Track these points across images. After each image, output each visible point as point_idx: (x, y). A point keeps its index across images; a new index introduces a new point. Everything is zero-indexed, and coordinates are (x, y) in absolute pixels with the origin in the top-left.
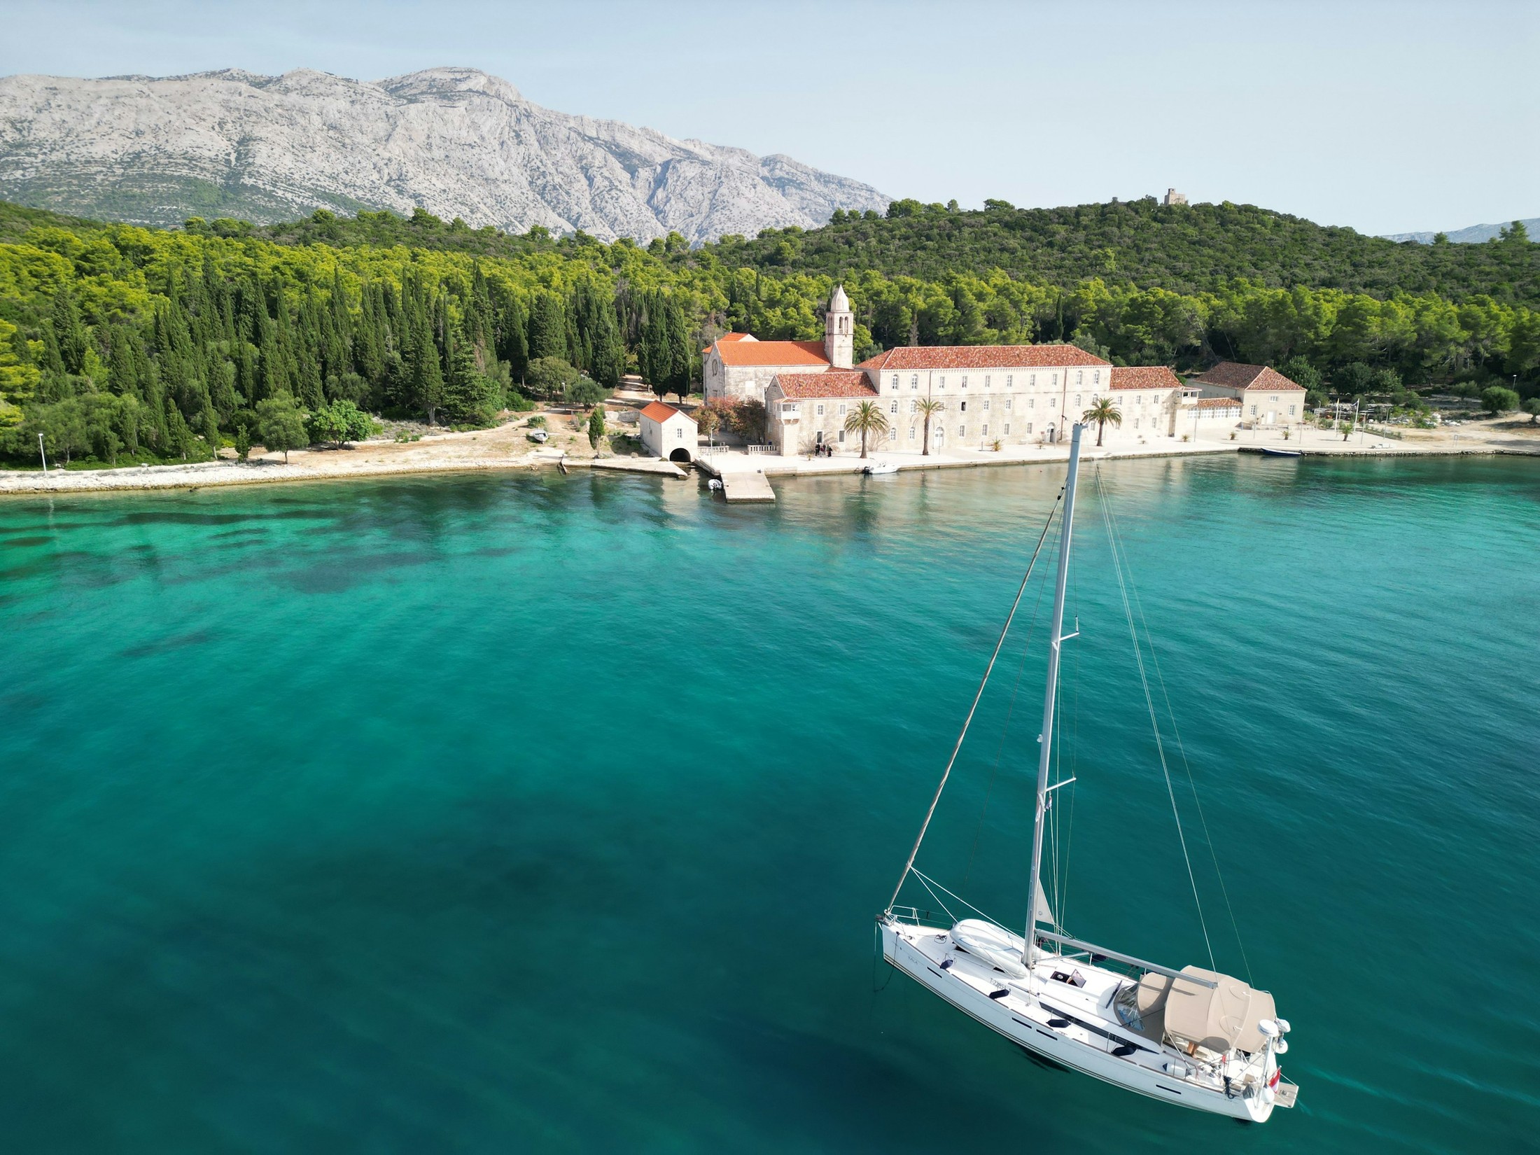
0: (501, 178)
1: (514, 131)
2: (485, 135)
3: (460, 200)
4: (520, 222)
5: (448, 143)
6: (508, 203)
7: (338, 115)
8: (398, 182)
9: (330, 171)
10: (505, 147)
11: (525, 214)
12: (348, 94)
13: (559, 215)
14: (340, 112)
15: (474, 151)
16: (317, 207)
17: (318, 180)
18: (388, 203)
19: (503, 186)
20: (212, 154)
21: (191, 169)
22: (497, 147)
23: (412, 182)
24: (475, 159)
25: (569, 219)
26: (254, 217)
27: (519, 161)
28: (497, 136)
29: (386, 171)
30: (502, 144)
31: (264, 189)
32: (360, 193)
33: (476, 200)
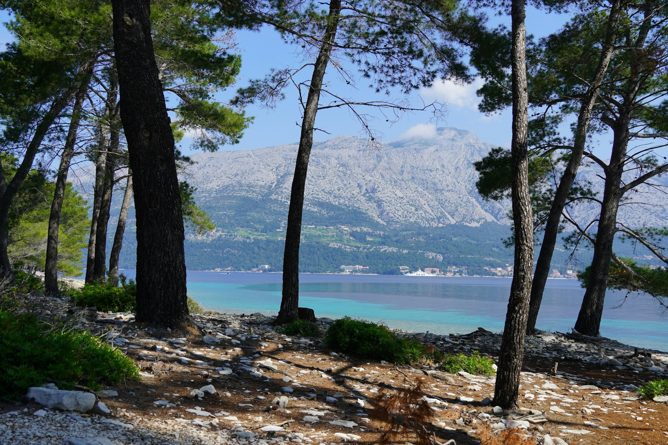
0: (446, 189)
1: (468, 160)
2: (445, 164)
3: (411, 203)
4: (452, 216)
5: (415, 170)
6: (446, 204)
7: (348, 158)
8: (371, 194)
9: (328, 190)
10: (458, 170)
11: (457, 210)
12: (359, 146)
13: (486, 211)
14: (349, 156)
15: (432, 174)
16: (309, 210)
17: (318, 195)
18: (357, 206)
19: (446, 194)
20: (263, 184)
21: (248, 192)
22: (453, 171)
23: (379, 193)
24: (431, 178)
25: (492, 213)
26: (266, 217)
27: (466, 178)
28: (454, 163)
29: (365, 187)
30: (456, 169)
31: (281, 201)
32: (342, 201)
33: (424, 202)
